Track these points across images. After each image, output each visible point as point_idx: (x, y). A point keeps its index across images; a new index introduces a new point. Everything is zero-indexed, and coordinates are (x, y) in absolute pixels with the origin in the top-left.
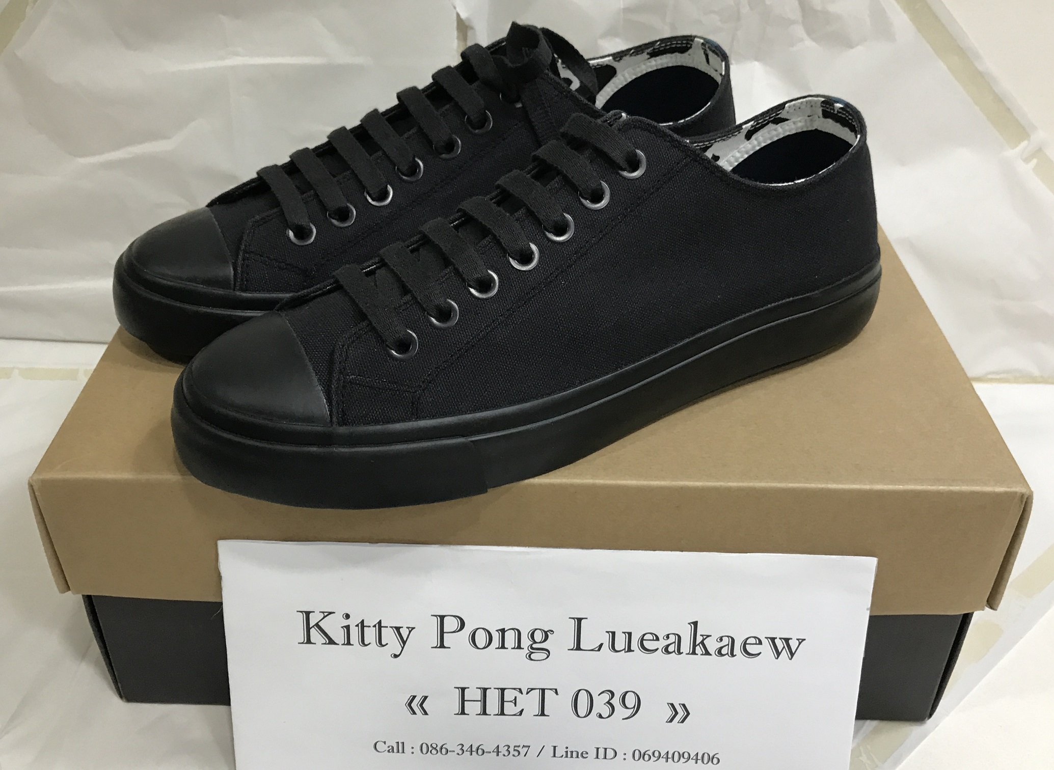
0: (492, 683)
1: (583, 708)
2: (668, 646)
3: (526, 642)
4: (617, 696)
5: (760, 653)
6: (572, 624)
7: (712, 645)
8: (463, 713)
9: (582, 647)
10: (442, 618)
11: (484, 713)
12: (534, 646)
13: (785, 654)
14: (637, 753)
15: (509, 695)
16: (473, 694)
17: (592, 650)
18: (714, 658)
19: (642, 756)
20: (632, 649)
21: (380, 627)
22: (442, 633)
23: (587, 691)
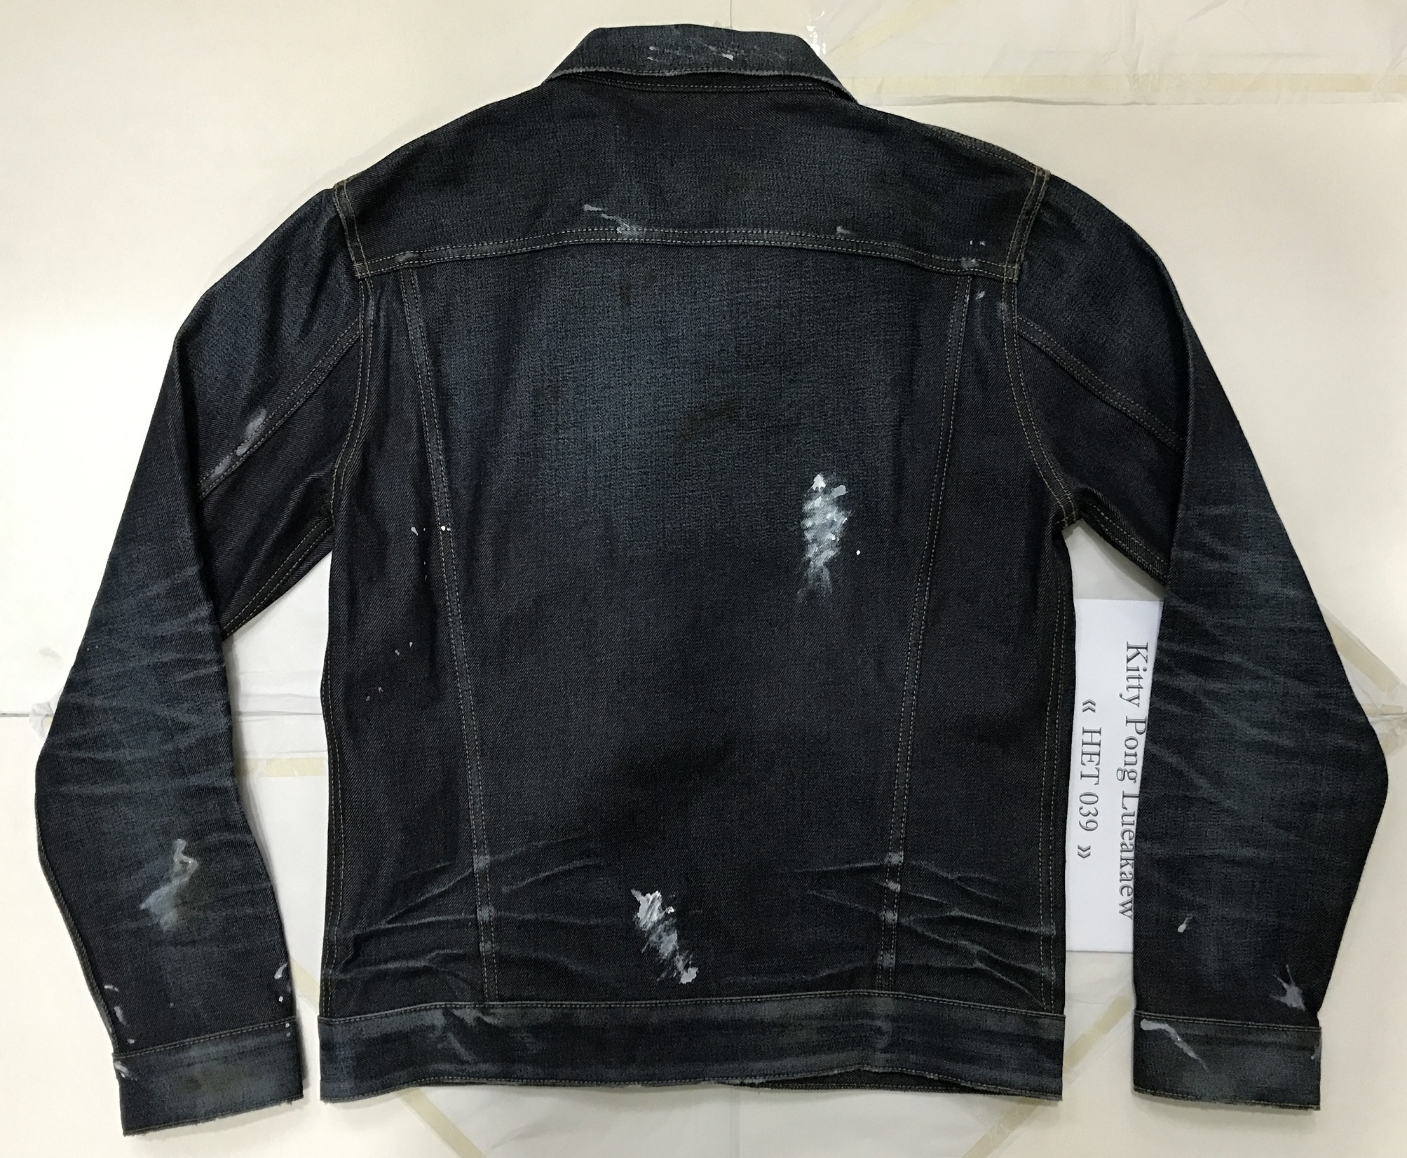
0: (1103, 749)
1: (1086, 799)
2: (1126, 845)
3: (1129, 768)
4: (1095, 818)
5: (1122, 894)
8: (1084, 732)
9: (1125, 798)
11: (1083, 744)
12: (1126, 772)
15: (1095, 758)
16: (1096, 738)
17: (1123, 804)
18: (1119, 870)
20: (1124, 826)
21: (1139, 688)
22: (1136, 722)
23: (1097, 801)
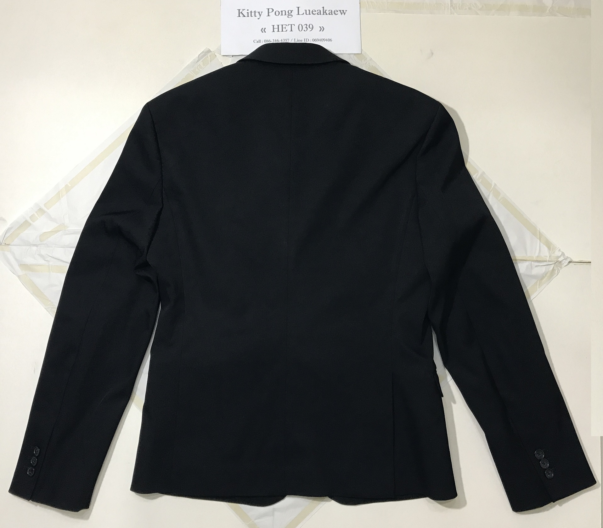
0: (280, 24)
1: (300, 29)
2: (318, 13)
3: (287, 14)
5: (338, 14)
6: (297, 8)
7: (327, 12)
8: (274, 31)
9: (299, 14)
10: (269, 9)
11: (278, 31)
12: (289, 14)
13: (343, 14)
14: (313, 40)
15: (284, 26)
16: (276, 27)
17: (302, 14)
18: (328, 15)
19: (315, 40)
20: (310, 14)
21: (255, 12)
22: (269, 13)
23: (301, 25)
